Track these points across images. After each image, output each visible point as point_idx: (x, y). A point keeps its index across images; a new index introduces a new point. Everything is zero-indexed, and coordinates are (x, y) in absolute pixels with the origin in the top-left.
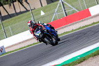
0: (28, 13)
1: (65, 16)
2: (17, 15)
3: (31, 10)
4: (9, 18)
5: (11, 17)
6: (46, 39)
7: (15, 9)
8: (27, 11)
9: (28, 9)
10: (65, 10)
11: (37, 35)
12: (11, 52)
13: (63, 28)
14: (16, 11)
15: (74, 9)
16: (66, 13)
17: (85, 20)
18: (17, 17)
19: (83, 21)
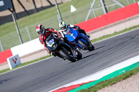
0: (52, 9)
1: (105, 13)
2: (38, 11)
3: (58, 4)
4: (26, 16)
5: (29, 14)
6: (61, 52)
7: (34, 3)
8: (52, 6)
9: (53, 3)
10: (105, 5)
11: (49, 45)
12: (28, 63)
13: (101, 30)
14: (35, 6)
15: (118, 3)
16: (106, 8)
17: (132, 19)
18: (37, 14)
19: (130, 20)
